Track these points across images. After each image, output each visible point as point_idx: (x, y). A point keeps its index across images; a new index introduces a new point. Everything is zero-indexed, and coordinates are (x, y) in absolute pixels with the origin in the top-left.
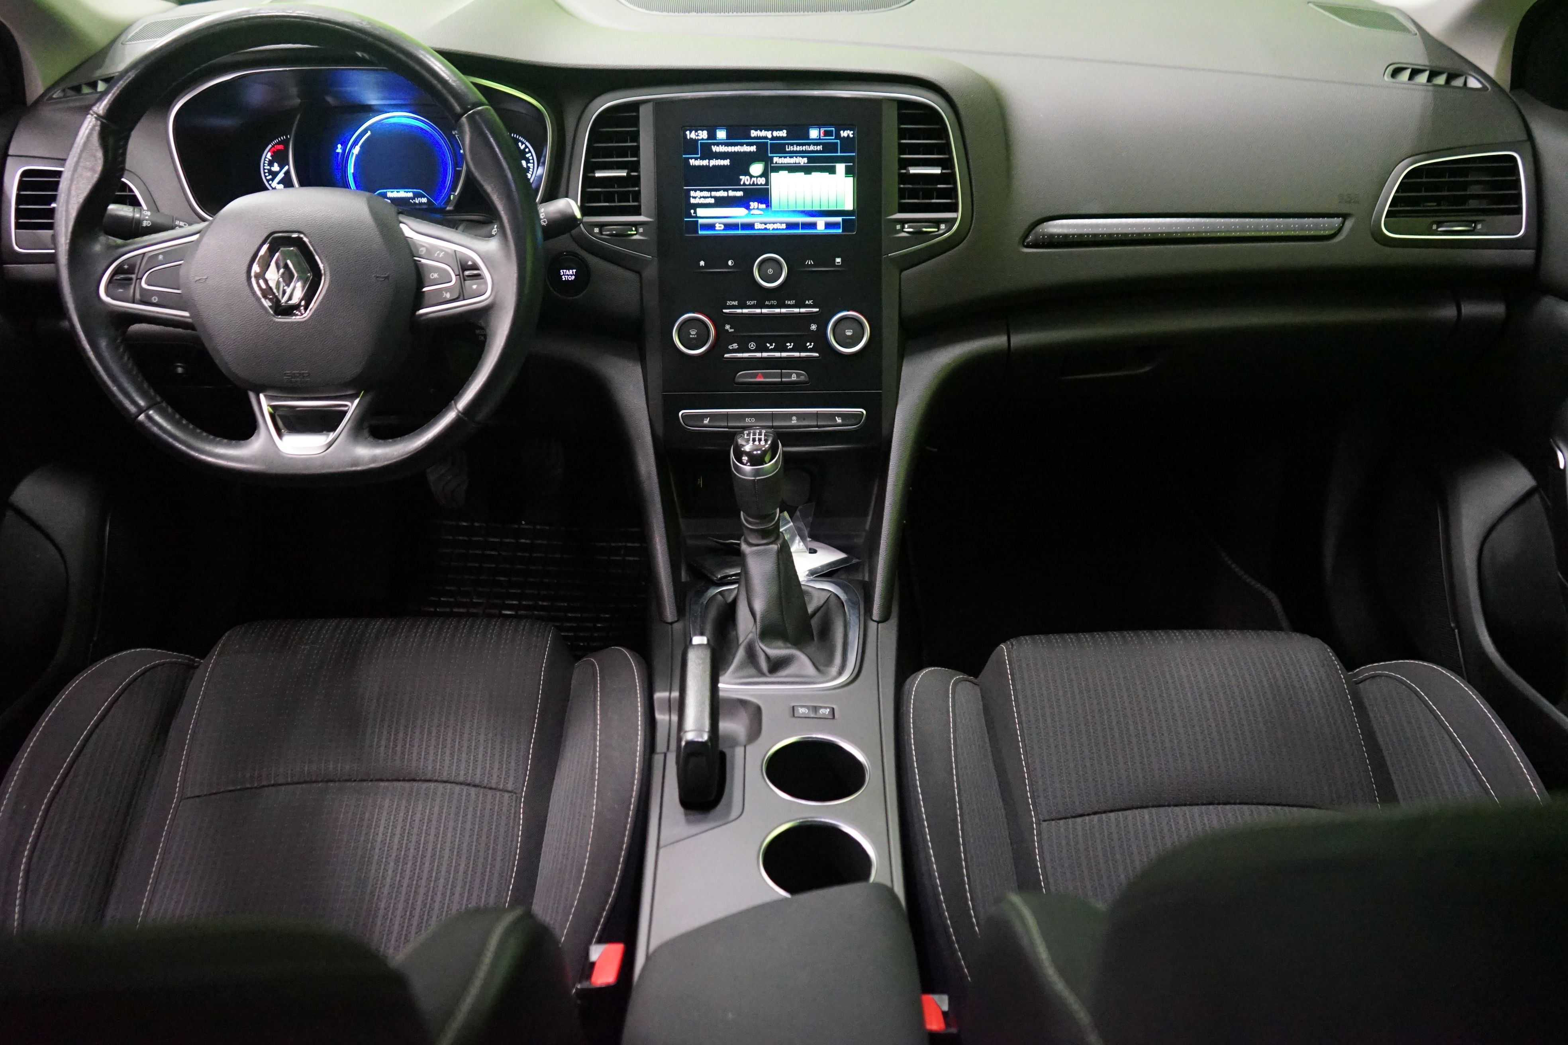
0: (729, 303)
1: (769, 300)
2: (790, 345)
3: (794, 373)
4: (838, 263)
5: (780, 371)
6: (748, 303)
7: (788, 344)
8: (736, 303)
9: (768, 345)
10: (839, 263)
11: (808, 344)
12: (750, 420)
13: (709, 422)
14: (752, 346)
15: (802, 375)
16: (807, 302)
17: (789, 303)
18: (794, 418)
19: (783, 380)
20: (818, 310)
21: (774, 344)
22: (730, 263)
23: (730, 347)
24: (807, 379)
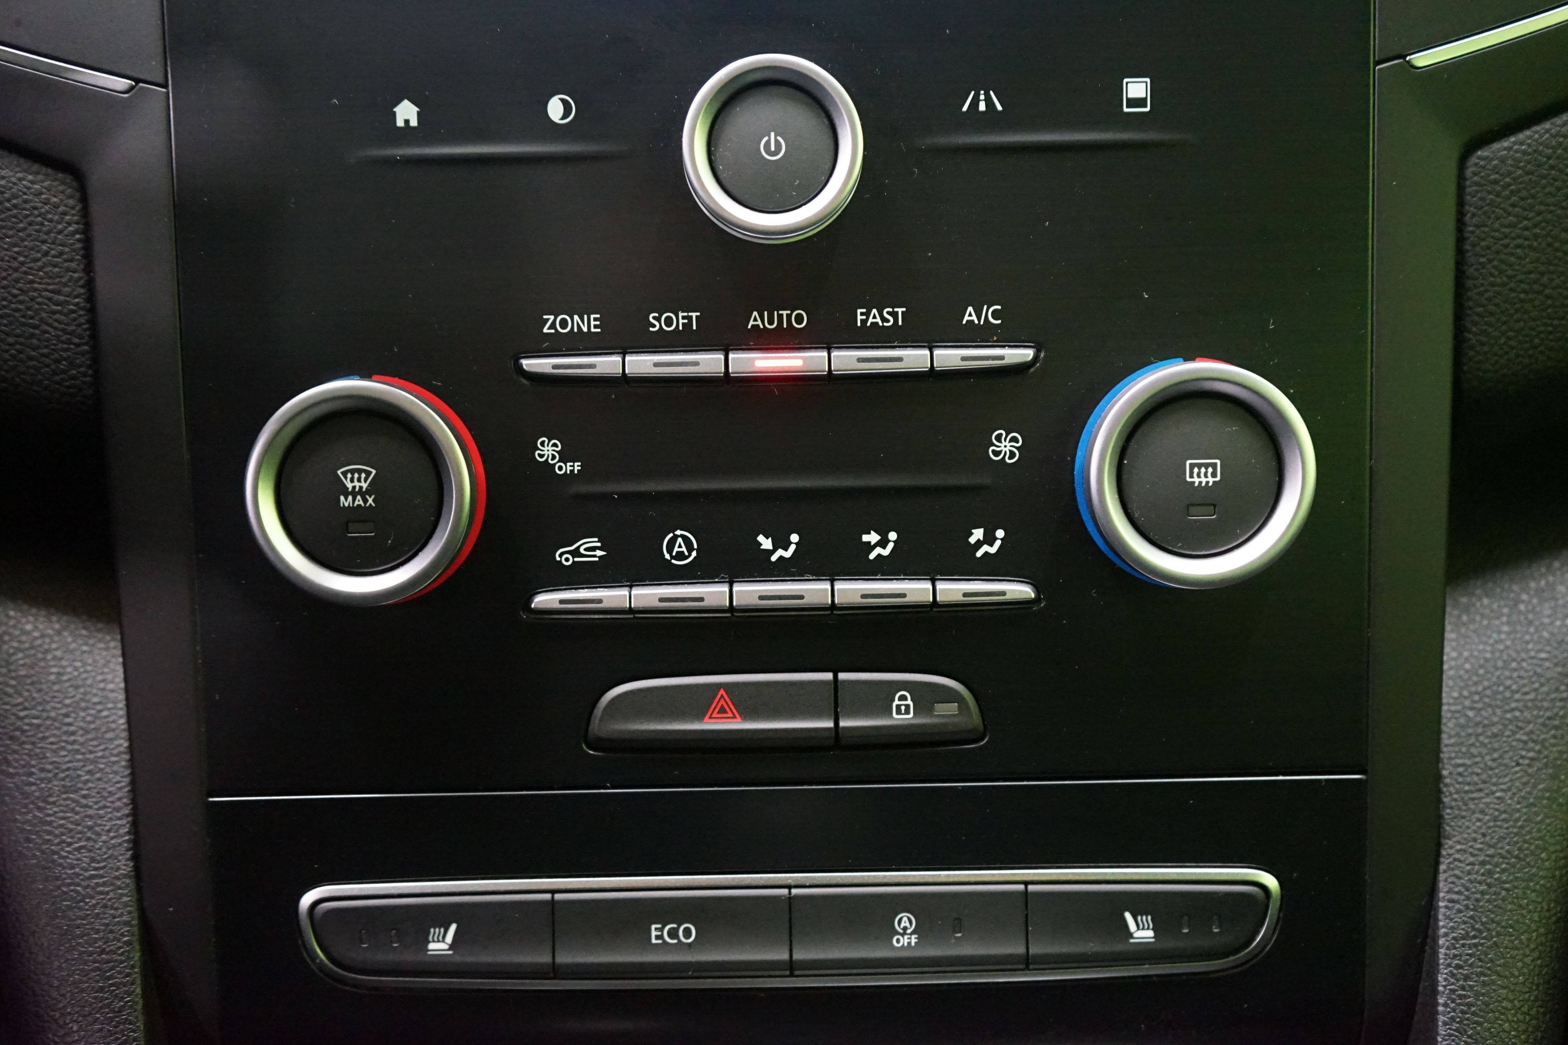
0: (551, 324)
1: (769, 306)
2: (883, 543)
3: (904, 685)
4: (1133, 103)
5: (829, 676)
6: (656, 323)
7: (872, 537)
8: (590, 324)
9: (766, 543)
10: (1141, 102)
11: (978, 534)
12: (673, 934)
13: (452, 947)
14: (680, 547)
15: (945, 695)
16: (970, 315)
17: (874, 318)
18: (905, 920)
19: (843, 724)
20: (1028, 354)
21: (794, 538)
22: (555, 109)
23: (564, 557)
24: (975, 719)
